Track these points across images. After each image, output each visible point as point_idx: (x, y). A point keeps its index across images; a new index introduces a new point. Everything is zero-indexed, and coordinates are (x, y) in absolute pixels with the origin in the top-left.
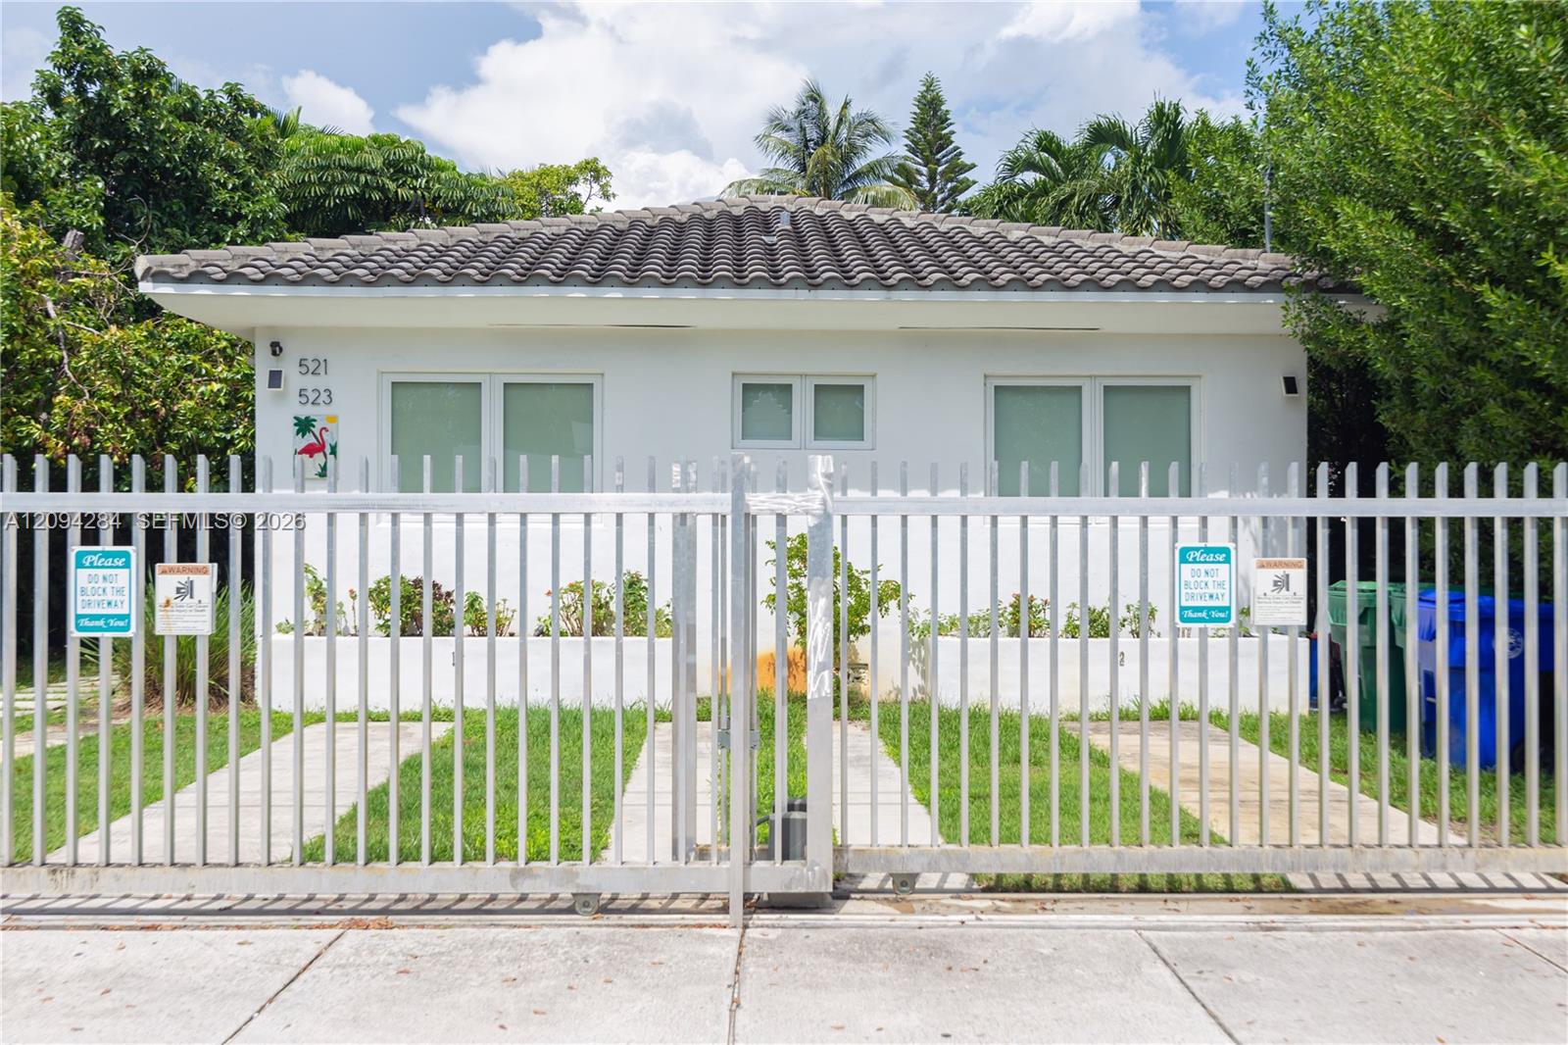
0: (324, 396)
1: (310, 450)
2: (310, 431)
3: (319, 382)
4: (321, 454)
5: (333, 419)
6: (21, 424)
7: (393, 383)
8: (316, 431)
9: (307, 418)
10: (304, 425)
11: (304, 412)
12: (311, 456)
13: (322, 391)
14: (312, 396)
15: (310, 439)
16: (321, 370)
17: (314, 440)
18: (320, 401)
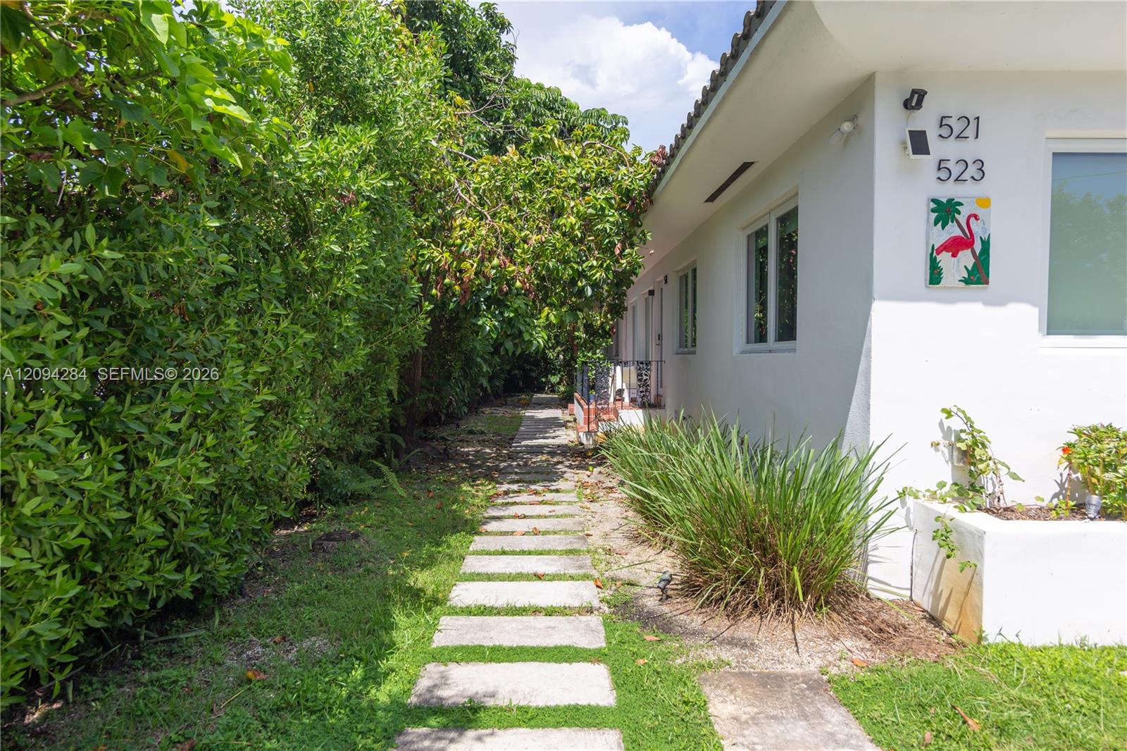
0: (972, 170)
1: (955, 246)
2: (954, 219)
3: (968, 150)
4: (969, 252)
5: (985, 202)
6: (422, 247)
7: (1054, 154)
8: (962, 219)
9: (950, 201)
10: (945, 211)
11: (947, 191)
12: (954, 255)
13: (970, 163)
14: (956, 171)
15: (953, 231)
16: (970, 132)
17: (958, 233)
18: (966, 176)
